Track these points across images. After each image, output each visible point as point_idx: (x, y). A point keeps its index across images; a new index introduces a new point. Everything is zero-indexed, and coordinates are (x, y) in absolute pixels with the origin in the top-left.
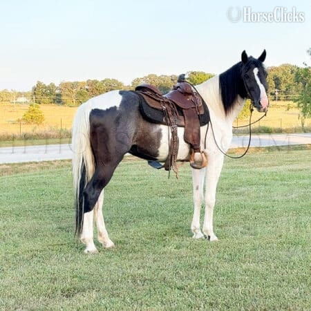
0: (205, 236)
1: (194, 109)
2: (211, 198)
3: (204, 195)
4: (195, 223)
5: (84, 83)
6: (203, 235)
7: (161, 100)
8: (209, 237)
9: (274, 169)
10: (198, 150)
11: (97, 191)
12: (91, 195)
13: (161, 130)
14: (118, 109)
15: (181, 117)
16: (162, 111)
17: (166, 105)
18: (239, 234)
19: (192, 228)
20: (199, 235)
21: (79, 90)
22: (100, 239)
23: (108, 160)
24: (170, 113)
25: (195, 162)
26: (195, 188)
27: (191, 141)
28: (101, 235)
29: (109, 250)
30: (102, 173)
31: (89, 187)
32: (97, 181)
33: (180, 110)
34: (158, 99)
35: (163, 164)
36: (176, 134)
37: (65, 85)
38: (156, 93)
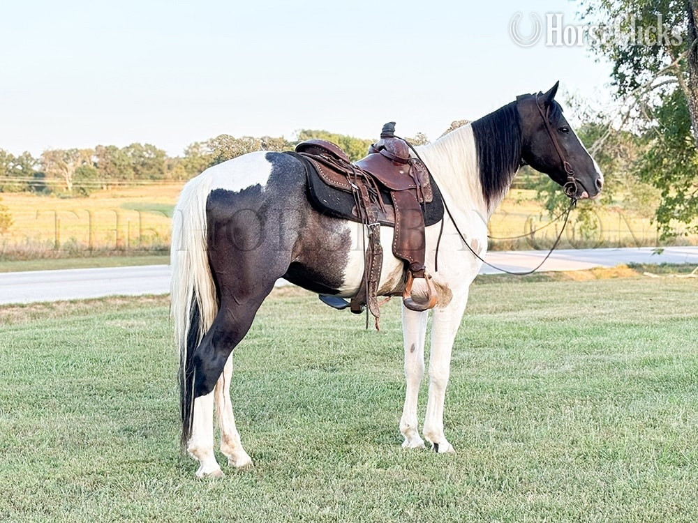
0: (426, 443)
1: (413, 192)
2: (441, 369)
3: (427, 364)
4: (409, 418)
5: (89, 152)
6: (423, 442)
7: (349, 172)
8: (436, 445)
9: (509, 317)
10: (420, 273)
11: (220, 354)
12: (209, 363)
13: (349, 232)
14: (264, 190)
15: (388, 208)
16: (350, 193)
17: (359, 183)
18: (492, 440)
19: (402, 427)
20: (415, 442)
21: (79, 164)
22: (224, 449)
23: (243, 292)
24: (366, 198)
25: (414, 299)
26: (407, 350)
27: (406, 256)
28: (227, 442)
29: (242, 471)
30: (232, 317)
31: (205, 345)
32: (223, 333)
33: (386, 192)
34: (343, 170)
35: (349, 300)
36: (378, 240)
37: (52, 156)
38: (338, 158)
